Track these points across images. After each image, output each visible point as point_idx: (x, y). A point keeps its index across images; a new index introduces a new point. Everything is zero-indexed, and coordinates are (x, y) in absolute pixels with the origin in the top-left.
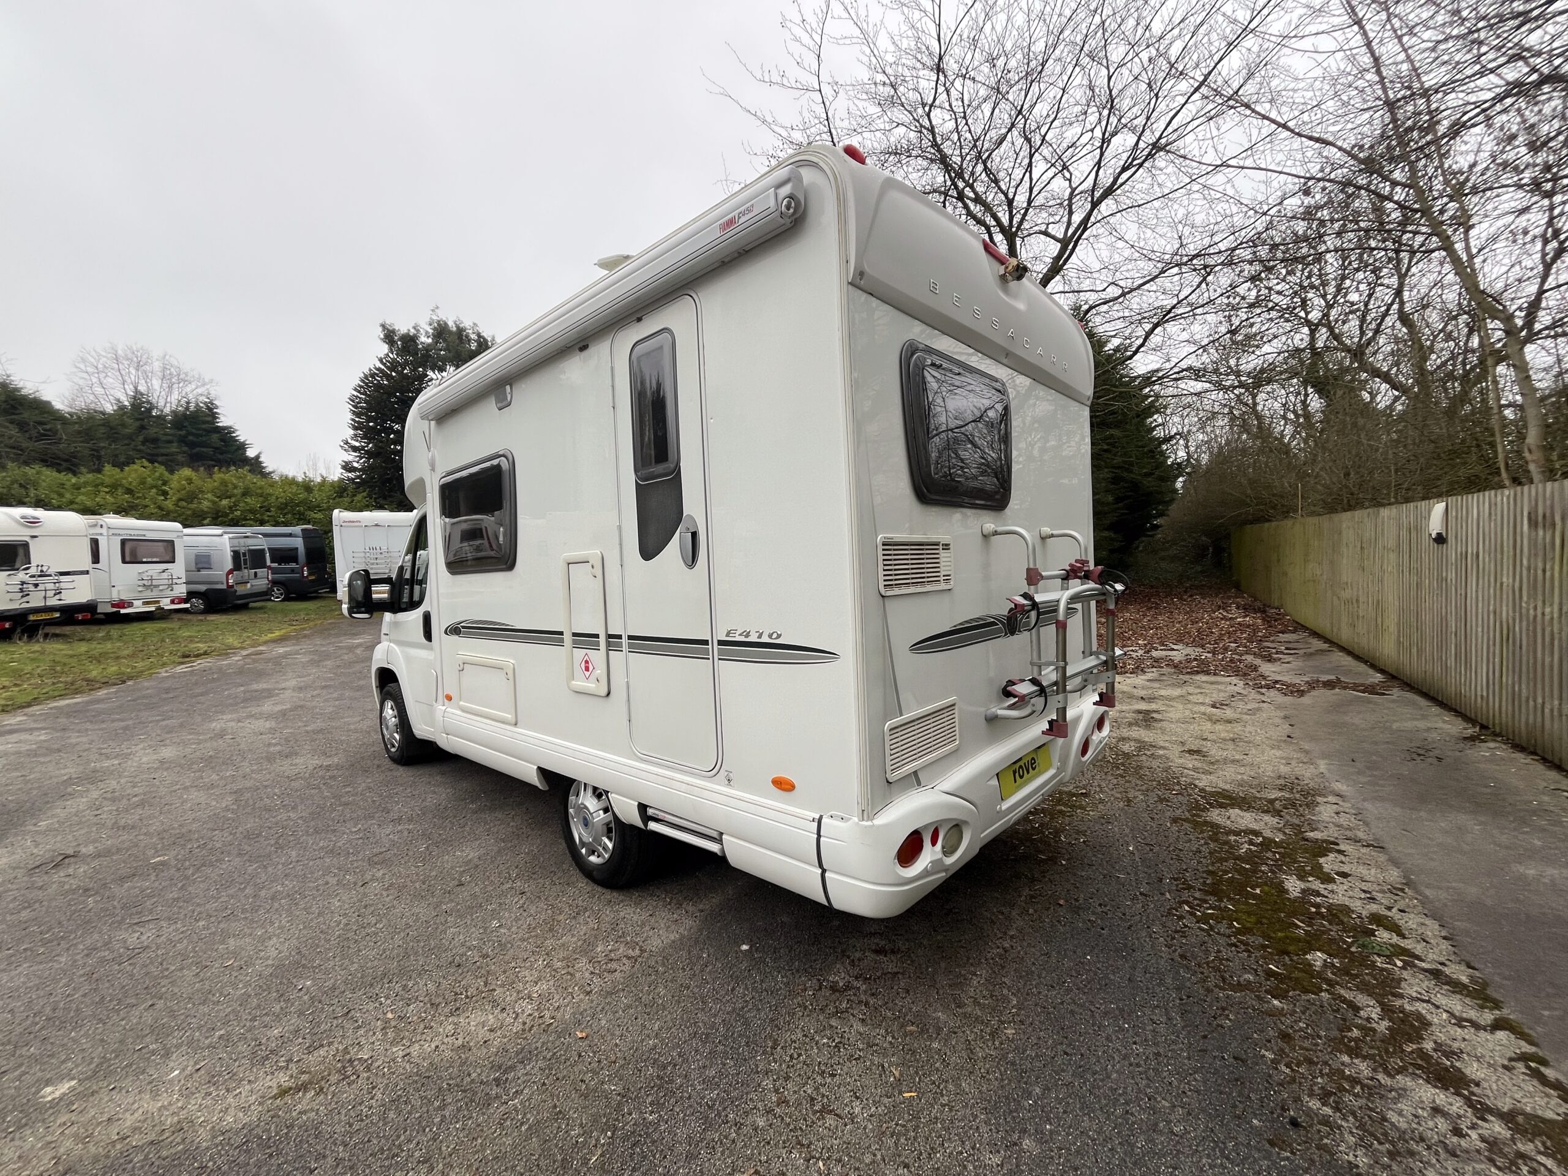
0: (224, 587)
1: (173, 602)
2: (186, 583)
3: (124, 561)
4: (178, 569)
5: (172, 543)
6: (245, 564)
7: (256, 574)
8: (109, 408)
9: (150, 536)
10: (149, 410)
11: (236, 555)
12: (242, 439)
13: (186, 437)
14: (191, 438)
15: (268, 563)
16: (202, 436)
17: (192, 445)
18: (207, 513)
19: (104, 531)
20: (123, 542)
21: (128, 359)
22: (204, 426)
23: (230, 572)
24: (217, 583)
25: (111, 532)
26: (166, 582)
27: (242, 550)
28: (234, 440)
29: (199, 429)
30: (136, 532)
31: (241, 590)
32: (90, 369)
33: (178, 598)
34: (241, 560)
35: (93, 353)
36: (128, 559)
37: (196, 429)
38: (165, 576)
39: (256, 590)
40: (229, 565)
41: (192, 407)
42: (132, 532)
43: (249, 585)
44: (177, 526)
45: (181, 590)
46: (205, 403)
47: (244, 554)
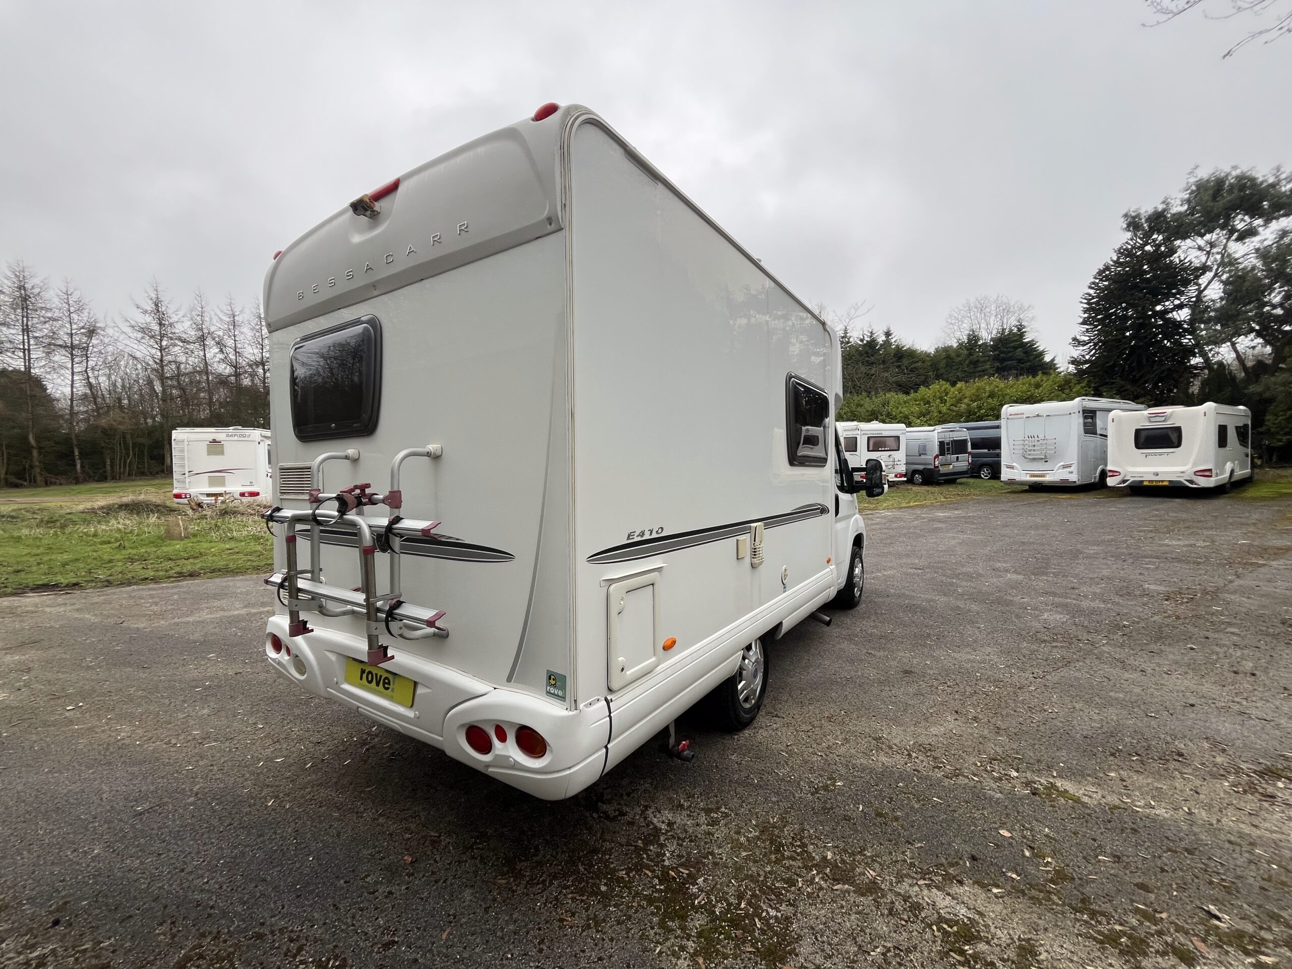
0: (932, 467)
1: (896, 476)
2: (907, 464)
3: (868, 451)
4: (900, 456)
5: (898, 438)
6: (949, 449)
7: (958, 457)
8: (955, 345)
9: (885, 434)
10: (977, 341)
11: (941, 444)
12: (1041, 349)
13: (998, 355)
14: (1002, 355)
15: (970, 449)
16: (1010, 352)
17: (1003, 360)
18: (963, 413)
19: (859, 432)
20: (869, 438)
21: (976, 307)
22: (1012, 345)
23: (937, 456)
24: (929, 464)
25: (862, 433)
26: (891, 463)
27: (947, 440)
28: (1035, 350)
29: (1009, 347)
30: (876, 432)
31: (943, 470)
32: (953, 322)
33: (900, 474)
34: (943, 447)
35: (956, 310)
36: (871, 448)
37: (1007, 348)
38: (891, 459)
39: (956, 470)
40: (937, 452)
41: (1007, 332)
42: (874, 432)
43: (951, 467)
44: (903, 425)
45: (902, 469)
46: (1016, 326)
47: (948, 444)
